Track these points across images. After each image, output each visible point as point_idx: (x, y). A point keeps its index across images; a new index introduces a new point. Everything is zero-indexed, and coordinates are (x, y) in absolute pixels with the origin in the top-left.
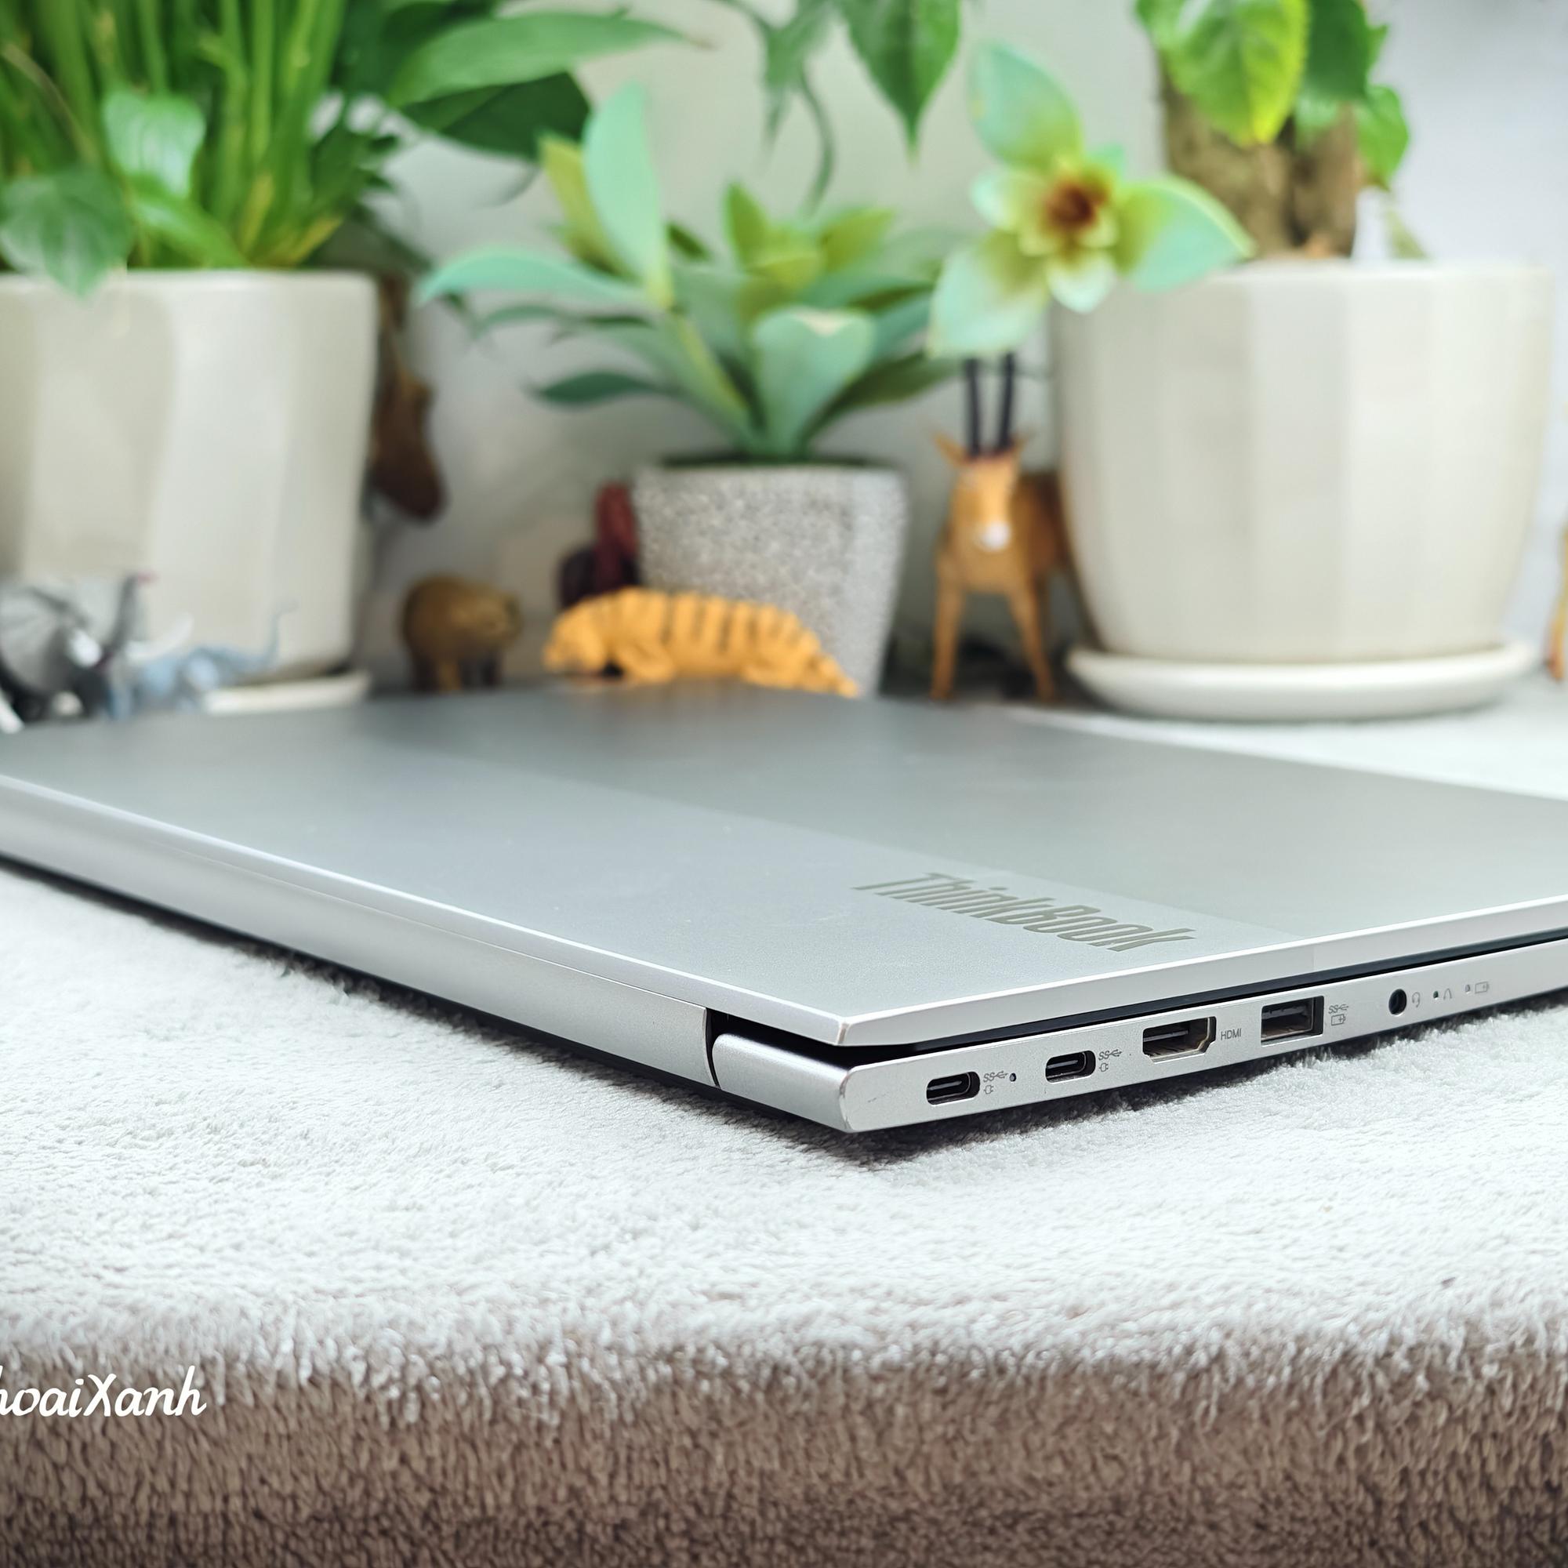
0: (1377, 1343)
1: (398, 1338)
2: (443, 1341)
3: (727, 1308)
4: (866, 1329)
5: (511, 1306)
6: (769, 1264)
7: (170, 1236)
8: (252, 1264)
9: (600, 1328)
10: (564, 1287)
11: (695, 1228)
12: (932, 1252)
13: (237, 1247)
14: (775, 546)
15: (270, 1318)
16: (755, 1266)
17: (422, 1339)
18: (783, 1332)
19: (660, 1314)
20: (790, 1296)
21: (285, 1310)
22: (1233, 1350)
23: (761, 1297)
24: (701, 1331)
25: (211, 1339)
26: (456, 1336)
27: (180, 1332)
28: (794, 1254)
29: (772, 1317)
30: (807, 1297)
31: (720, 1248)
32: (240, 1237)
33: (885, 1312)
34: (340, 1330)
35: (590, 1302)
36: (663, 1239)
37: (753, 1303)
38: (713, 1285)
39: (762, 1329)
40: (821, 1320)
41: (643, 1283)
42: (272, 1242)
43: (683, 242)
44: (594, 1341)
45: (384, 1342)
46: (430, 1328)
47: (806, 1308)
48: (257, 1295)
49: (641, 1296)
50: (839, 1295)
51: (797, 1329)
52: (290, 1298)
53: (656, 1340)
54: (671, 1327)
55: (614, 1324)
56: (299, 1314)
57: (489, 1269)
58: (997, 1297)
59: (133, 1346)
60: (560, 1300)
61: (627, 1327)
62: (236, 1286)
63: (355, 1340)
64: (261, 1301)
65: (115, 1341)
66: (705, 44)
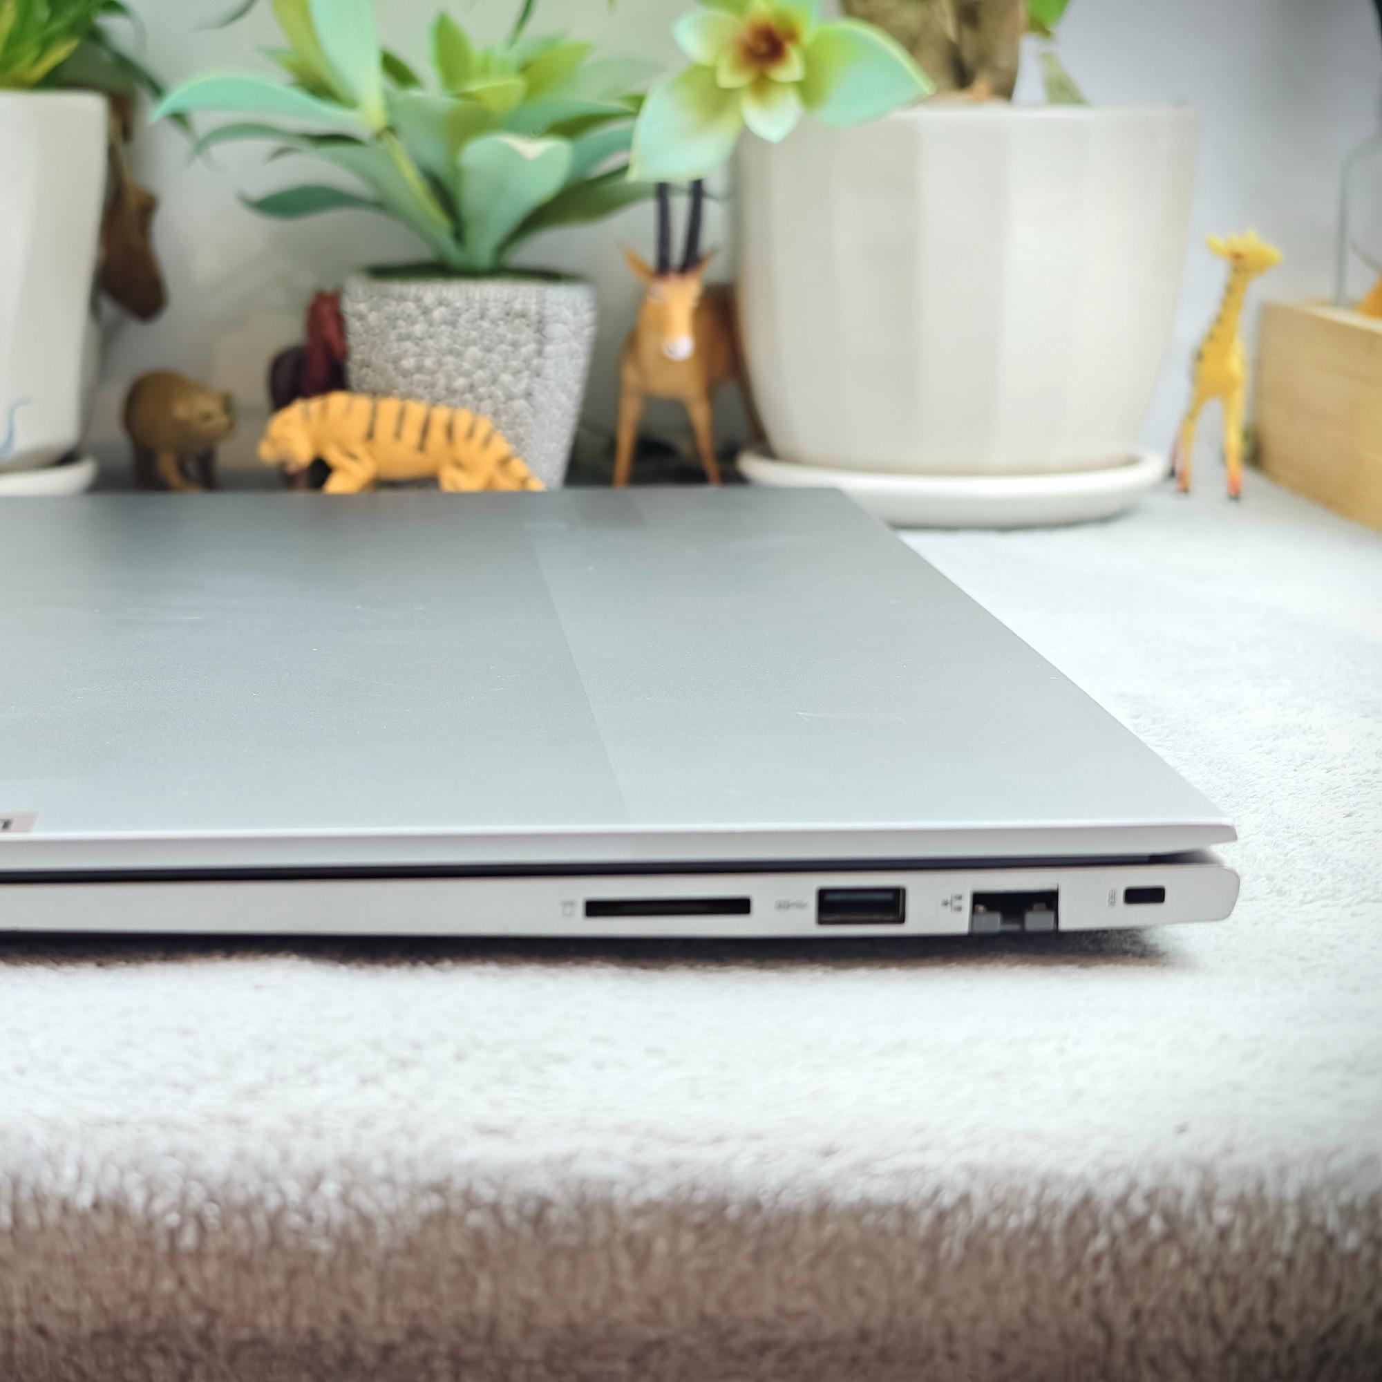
0: (1116, 1186)
1: (179, 1166)
2: (222, 1168)
3: (494, 1143)
4: (628, 1165)
5: (288, 1136)
6: (535, 1099)
8: (36, 1089)
9: (373, 1159)
10: (338, 1118)
13: (21, 1071)
14: (473, 351)
15: (55, 1143)
16: (521, 1101)
17: (202, 1167)
18: (548, 1166)
19: (431, 1146)
20: (555, 1131)
21: (70, 1136)
22: (979, 1193)
23: (527, 1131)
24: (470, 1165)
26: (234, 1165)
28: (556, 1089)
29: (537, 1152)
30: (571, 1132)
31: (486, 1081)
32: (24, 1060)
33: (647, 1148)
34: (122, 1157)
35: (363, 1133)
36: (430, 1070)
37: (518, 1137)
38: (482, 1120)
40: (585, 1156)
41: (413, 1115)
43: (394, 68)
44: (367, 1172)
45: (165, 1170)
46: (209, 1156)
47: (570, 1144)
48: (42, 1120)
49: (412, 1129)
50: (601, 1131)
51: (562, 1165)
52: (75, 1125)
53: (427, 1172)
54: (441, 1161)
55: (387, 1156)
56: (83, 1140)
58: (759, 1137)
60: (334, 1130)
61: (399, 1159)
62: (22, 1110)
63: (136, 1167)
64: (45, 1126)
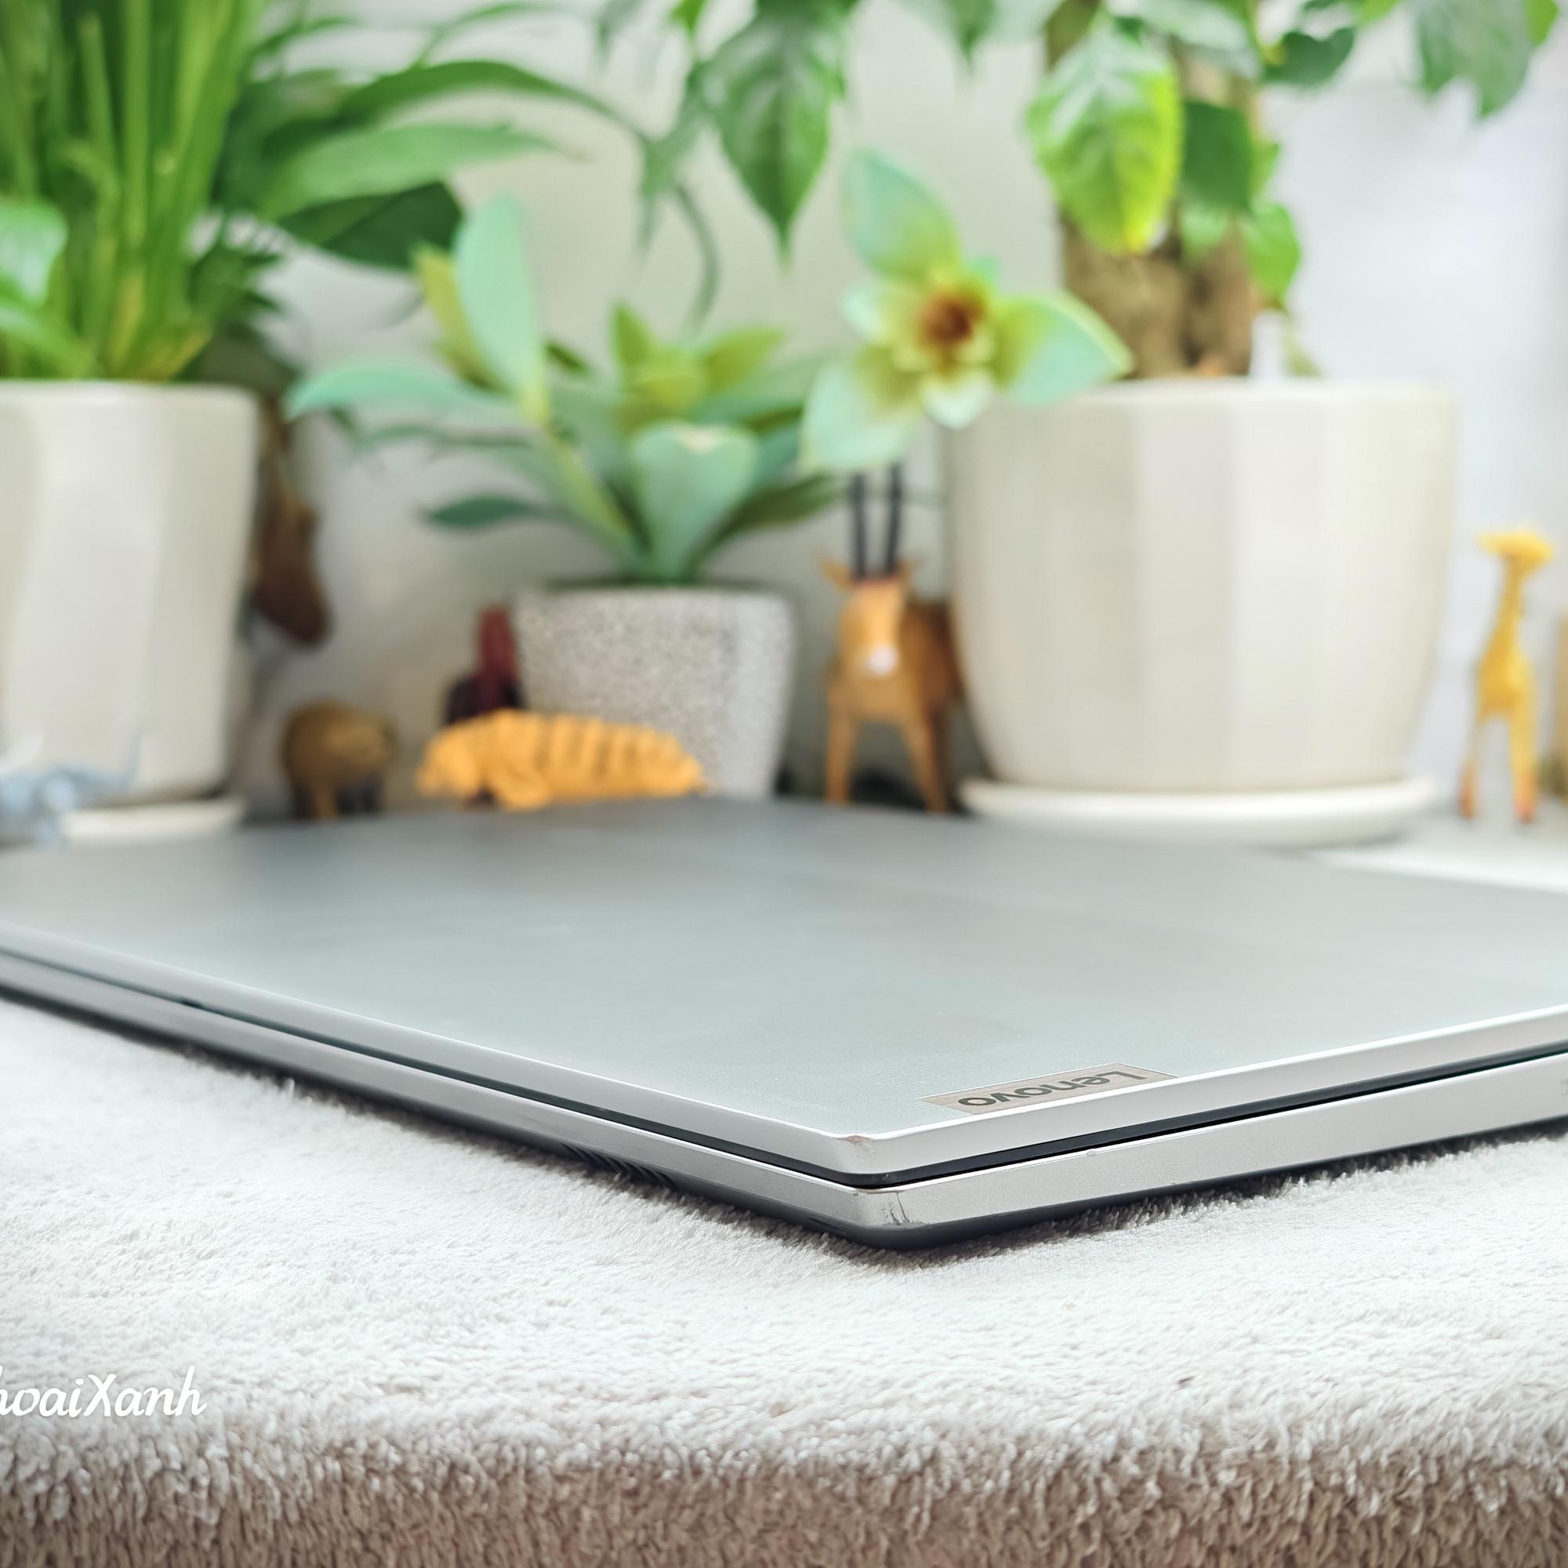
0: (1104, 1445)
1: (49, 1427)
2: (96, 1432)
3: (403, 1401)
4: (552, 1426)
6: (455, 1357)
9: (266, 1420)
12: (634, 1347)
14: (655, 671)
16: (438, 1359)
17: (75, 1430)
18: (462, 1428)
19: (333, 1405)
20: (473, 1390)
22: (948, 1451)
23: (442, 1389)
24: (374, 1425)
26: (109, 1427)
28: (485, 1348)
29: (451, 1413)
30: (492, 1391)
31: (406, 1340)
33: (575, 1406)
35: (259, 1393)
37: (433, 1397)
38: (392, 1377)
39: (439, 1425)
40: (503, 1415)
43: (562, 357)
44: (258, 1435)
45: (35, 1433)
47: (488, 1403)
49: (314, 1387)
50: (527, 1390)
51: (477, 1424)
53: (324, 1434)
54: (342, 1421)
55: (282, 1416)
57: (154, 1356)
58: (696, 1394)
61: (293, 1419)
66: (579, 156)
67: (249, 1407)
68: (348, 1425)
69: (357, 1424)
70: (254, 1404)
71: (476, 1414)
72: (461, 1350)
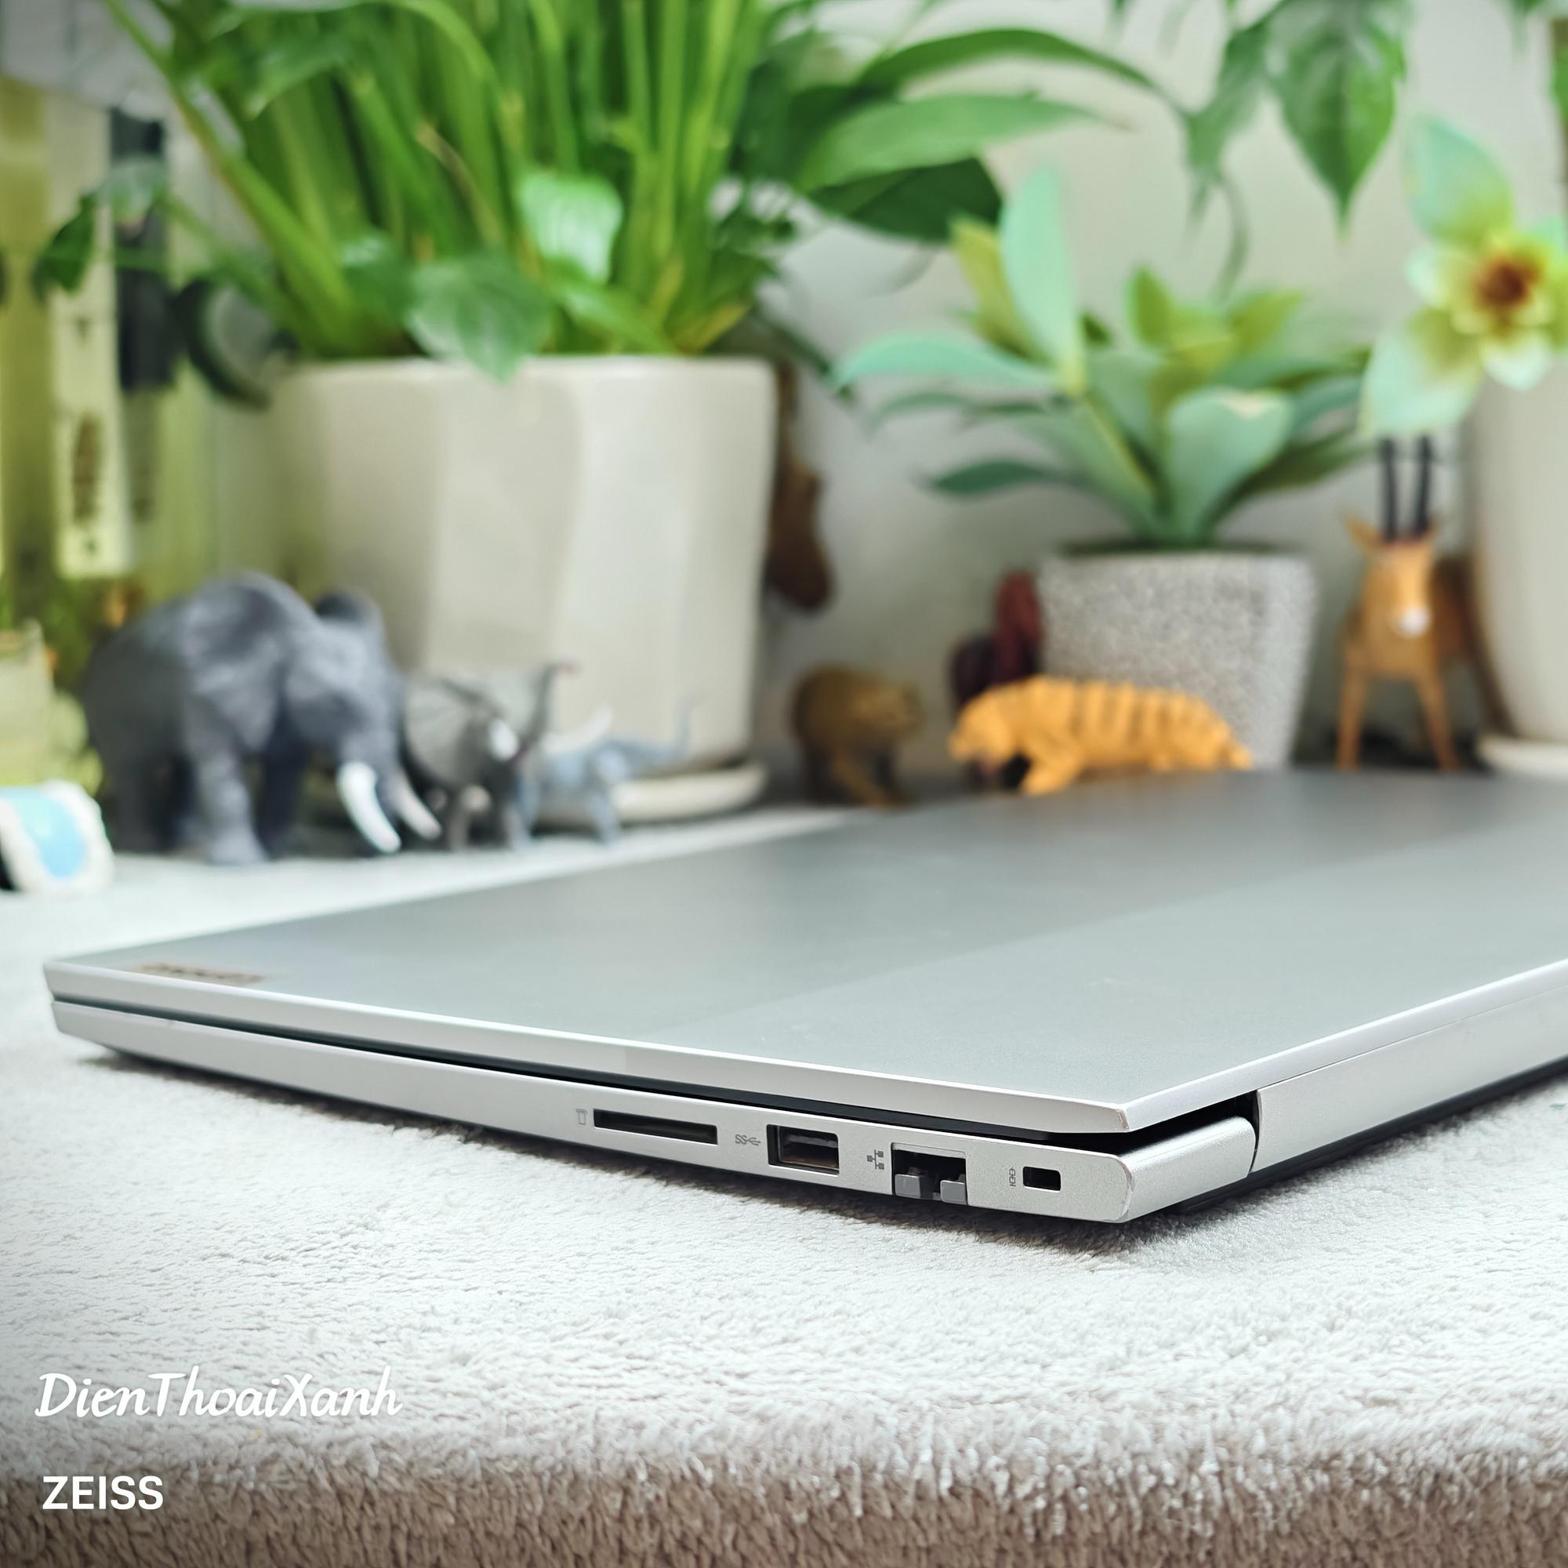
1: (1043, 1447)
2: (1090, 1449)
3: (1384, 1415)
4: (1531, 1436)
5: (1158, 1412)
6: (1421, 1368)
7: (785, 1341)
8: (879, 1369)
9: (1253, 1434)
10: (1211, 1392)
11: (1332, 1328)
13: (857, 1350)
14: (1184, 635)
15: (906, 1426)
16: (1406, 1370)
17: (1067, 1448)
18: (1444, 1439)
19: (1314, 1420)
20: (1447, 1402)
21: (922, 1416)
23: (1417, 1401)
24: (1360, 1437)
25: (847, 1448)
26: (1102, 1444)
27: (813, 1441)
28: (1444, 1358)
29: (1432, 1424)
30: (1467, 1403)
31: (1365, 1351)
32: (859, 1341)
33: (1549, 1416)
34: (981, 1438)
35: (1239, 1408)
36: (1302, 1341)
37: (1409, 1409)
38: (1366, 1390)
39: (1422, 1436)
40: (1482, 1426)
41: (1292, 1388)
42: (893, 1345)
43: (1094, 331)
44: (1247, 1448)
45: (1029, 1451)
46: (1076, 1436)
47: (1466, 1414)
48: (892, 1402)
49: (1292, 1402)
50: (1499, 1400)
51: (1458, 1435)
52: (926, 1405)
53: (1311, 1448)
54: (1327, 1435)
55: (1267, 1431)
56: (937, 1421)
57: (1126, 1375)
59: (764, 1455)
60: (1208, 1406)
61: (1281, 1434)
62: (868, 1392)
63: (997, 1448)
64: (895, 1407)
65: (745, 1452)
66: (1123, 125)
67: (1234, 1423)
68: (1333, 1439)
69: (1343, 1437)
70: (1238, 1420)
71: (1455, 1425)
72: (1423, 1361)
